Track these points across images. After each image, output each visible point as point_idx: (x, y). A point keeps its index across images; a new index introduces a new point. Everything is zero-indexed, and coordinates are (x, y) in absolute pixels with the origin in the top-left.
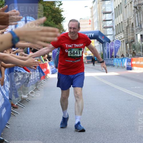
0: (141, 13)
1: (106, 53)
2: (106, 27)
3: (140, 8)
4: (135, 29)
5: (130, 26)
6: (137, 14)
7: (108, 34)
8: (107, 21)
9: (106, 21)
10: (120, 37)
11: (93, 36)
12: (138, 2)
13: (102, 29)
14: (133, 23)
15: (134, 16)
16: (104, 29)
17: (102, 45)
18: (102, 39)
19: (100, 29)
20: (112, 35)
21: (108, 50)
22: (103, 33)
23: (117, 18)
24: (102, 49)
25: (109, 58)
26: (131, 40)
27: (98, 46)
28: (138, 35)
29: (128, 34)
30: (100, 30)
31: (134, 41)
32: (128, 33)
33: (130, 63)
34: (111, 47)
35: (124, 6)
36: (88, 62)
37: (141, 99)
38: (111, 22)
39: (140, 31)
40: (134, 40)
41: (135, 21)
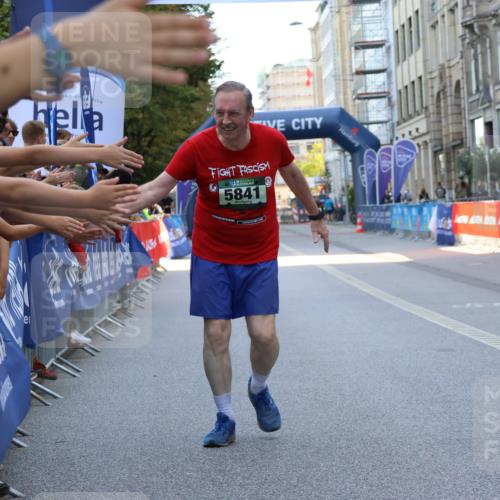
0: (488, 45)
1: (366, 186)
2: (367, 94)
3: (483, 28)
4: (465, 103)
5: (451, 90)
6: (472, 51)
7: (371, 119)
8: (368, 76)
9: (365, 73)
10: (413, 128)
11: (319, 126)
12: (477, 6)
13: (350, 103)
14: (458, 82)
15: (462, 58)
16: (358, 101)
17: (349, 158)
18: (350, 137)
19: (345, 103)
20: (386, 122)
21: (371, 177)
22: (356, 117)
23: (405, 63)
24: (350, 173)
25: (375, 202)
26: (454, 140)
27: (338, 163)
28: (476, 121)
29: (443, 120)
30: (343, 107)
31: (461, 145)
32: (443, 115)
33: (450, 221)
34: (382, 166)
35: (429, 21)
36: (301, 216)
37: (486, 346)
38: (382, 77)
39: (484, 109)
40: (462, 140)
41: (468, 74)
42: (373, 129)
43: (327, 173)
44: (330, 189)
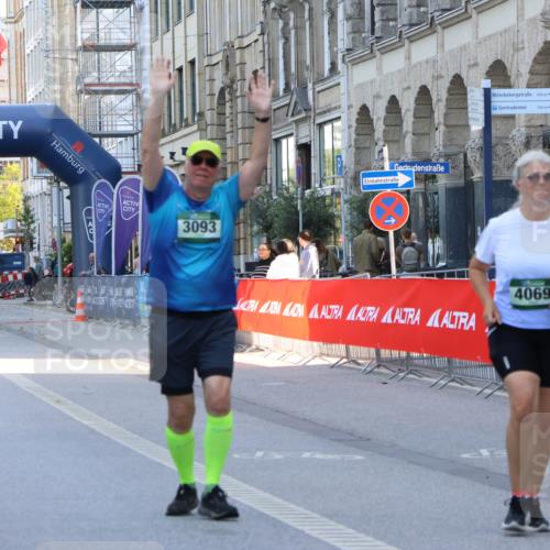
0: (307, 15)
1: (94, 242)
2: (100, 84)
6: (281, 23)
7: (107, 129)
8: (104, 55)
9: (99, 49)
10: (177, 148)
11: (16, 136)
15: (262, 33)
16: (85, 97)
17: (67, 192)
18: (69, 158)
19: (63, 99)
20: (132, 135)
22: (80, 123)
27: (48, 199)
28: (284, 142)
29: (228, 136)
30: (59, 104)
32: (228, 129)
34: (123, 209)
39: (297, 122)
41: (272, 62)
42: (111, 147)
43: (27, 216)
44: (32, 244)
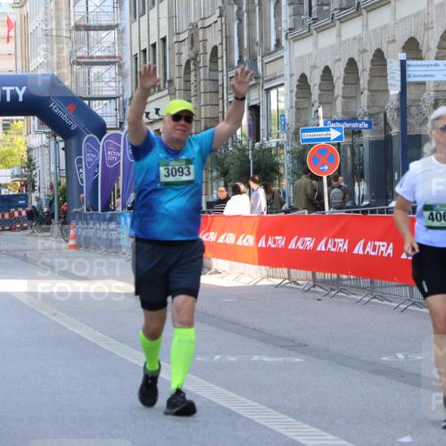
0: (257, 1)
1: (84, 185)
2: (89, 57)
4: (223, 78)
5: (204, 60)
6: (235, 8)
7: (94, 93)
8: (92, 33)
10: (151, 109)
14: (215, 49)
15: (221, 16)
16: (76, 68)
18: (64, 117)
19: (59, 69)
20: (115, 98)
21: (91, 172)
22: (73, 88)
24: (63, 166)
27: (46, 150)
30: (56, 73)
32: (193, 93)
38: (111, 36)
41: (229, 39)
42: (98, 108)
43: (30, 164)
